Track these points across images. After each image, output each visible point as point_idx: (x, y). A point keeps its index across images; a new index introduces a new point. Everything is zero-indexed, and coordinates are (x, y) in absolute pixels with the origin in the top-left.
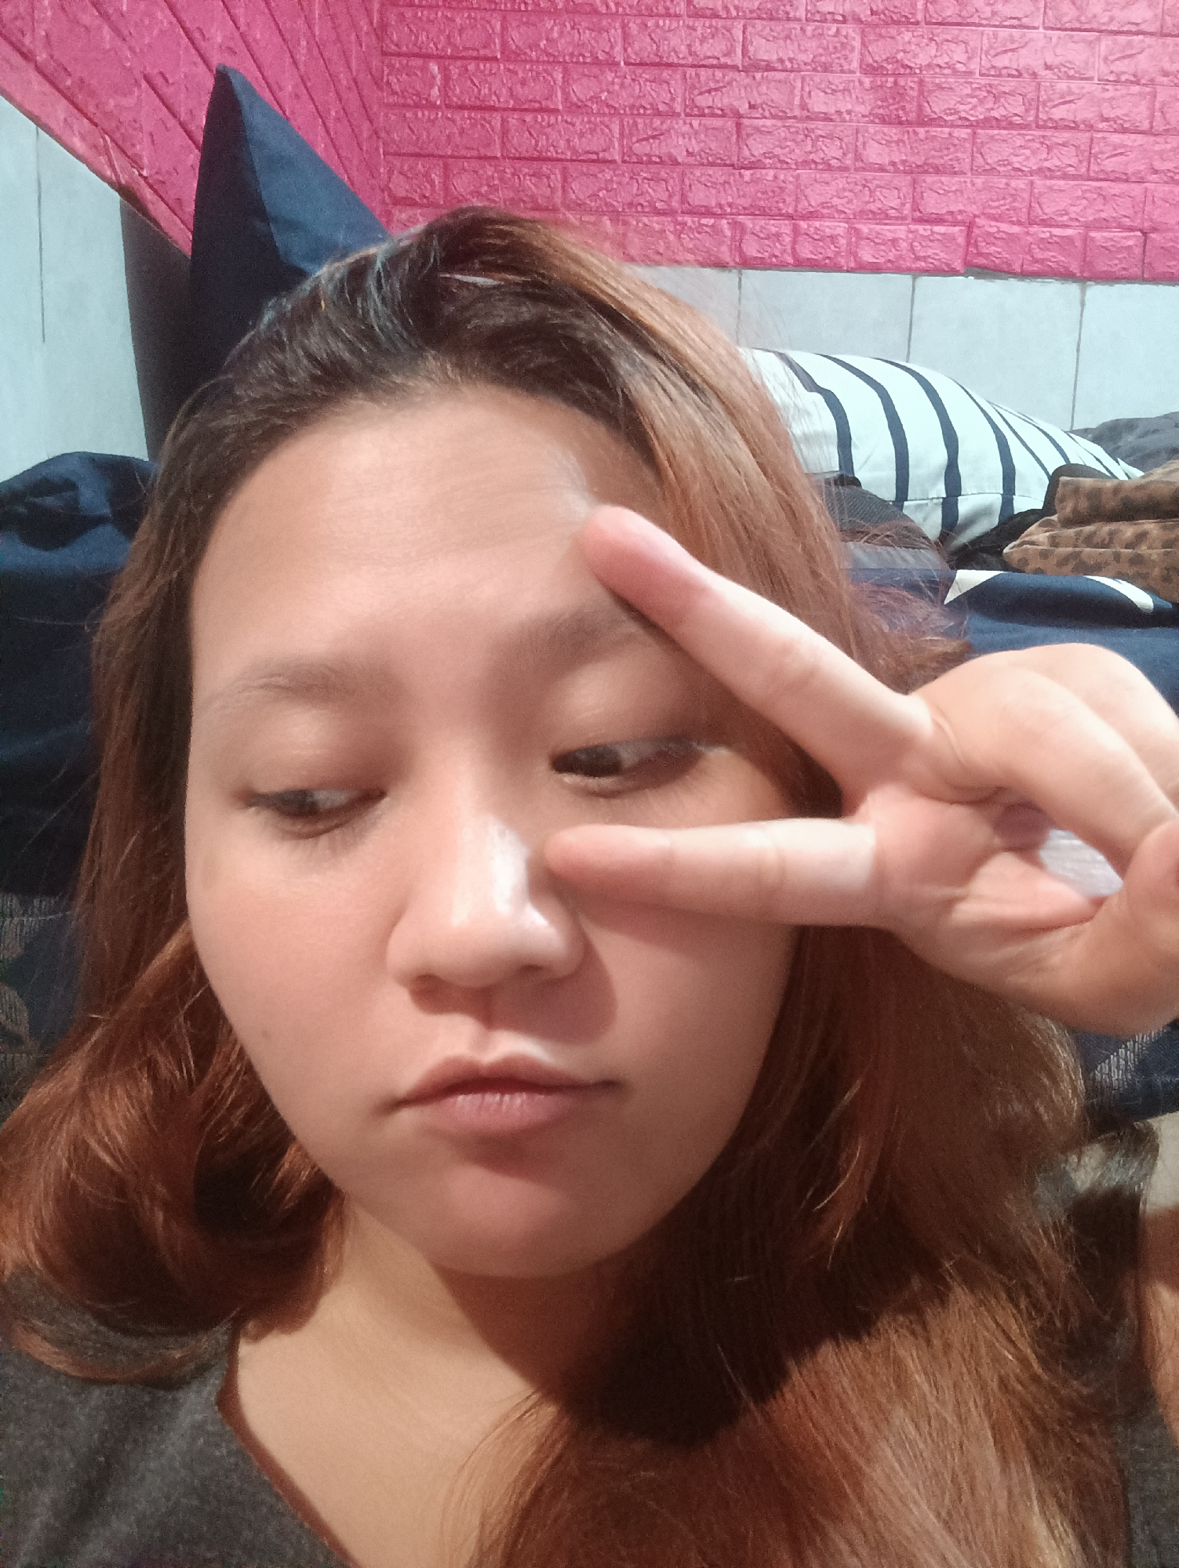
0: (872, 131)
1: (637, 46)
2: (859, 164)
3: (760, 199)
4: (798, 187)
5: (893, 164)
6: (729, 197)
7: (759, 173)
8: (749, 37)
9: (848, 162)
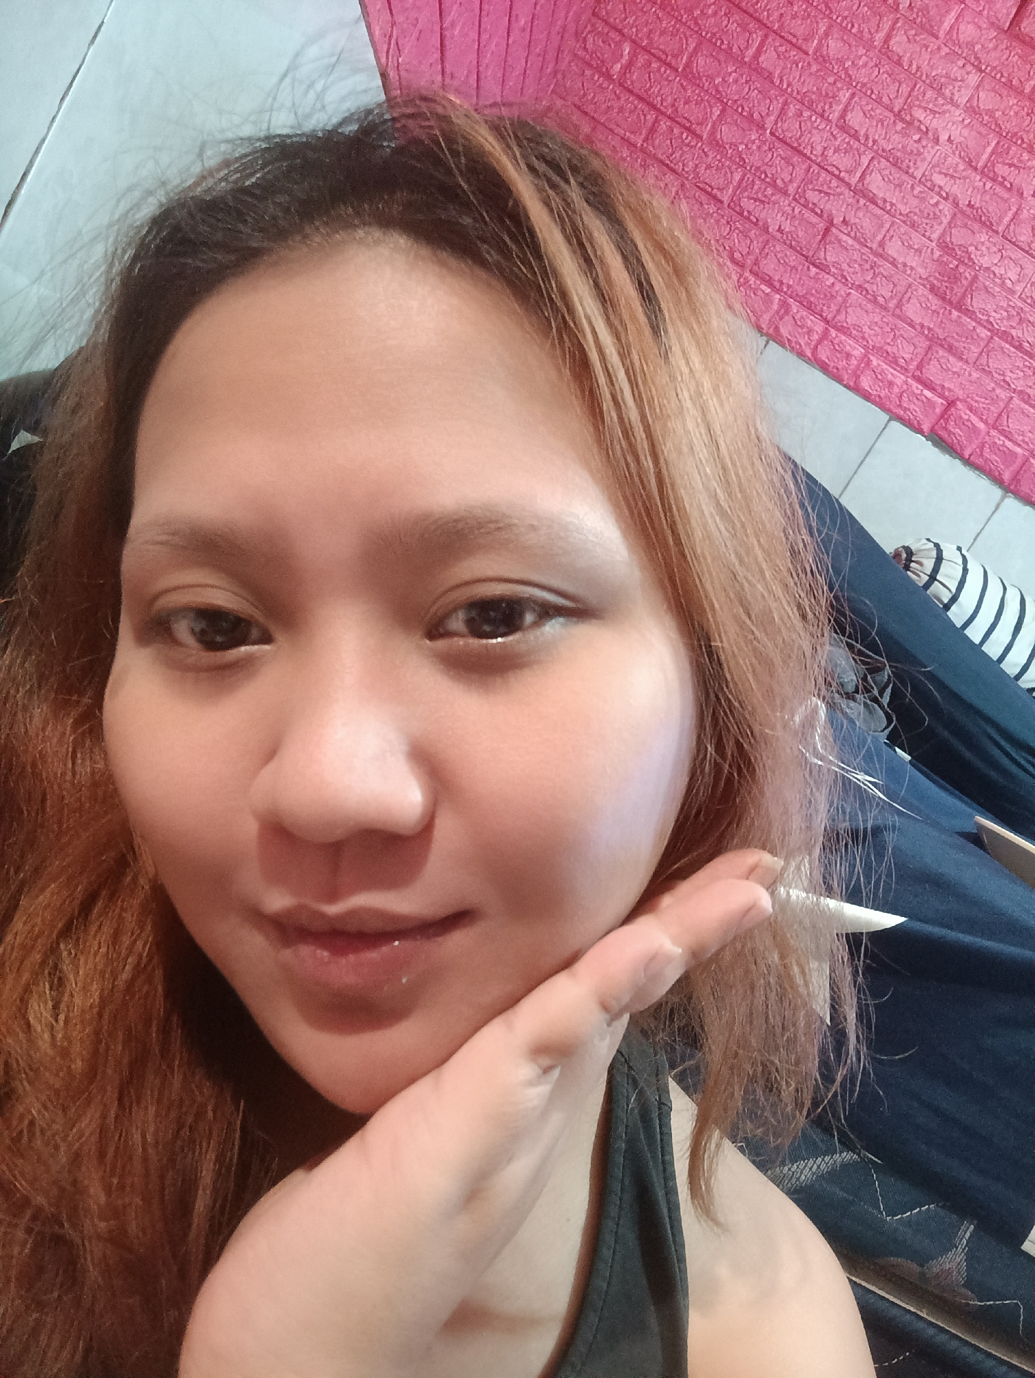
0: (920, 292)
1: (786, 126)
2: (898, 311)
3: (812, 295)
4: (845, 301)
5: (922, 326)
6: (792, 280)
7: (822, 275)
8: (871, 168)
9: (892, 305)
